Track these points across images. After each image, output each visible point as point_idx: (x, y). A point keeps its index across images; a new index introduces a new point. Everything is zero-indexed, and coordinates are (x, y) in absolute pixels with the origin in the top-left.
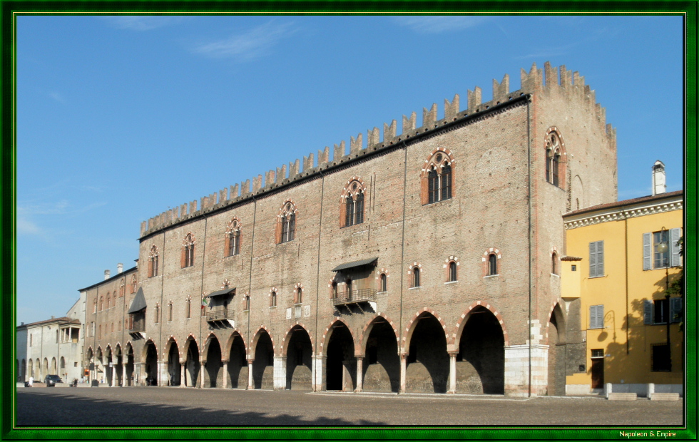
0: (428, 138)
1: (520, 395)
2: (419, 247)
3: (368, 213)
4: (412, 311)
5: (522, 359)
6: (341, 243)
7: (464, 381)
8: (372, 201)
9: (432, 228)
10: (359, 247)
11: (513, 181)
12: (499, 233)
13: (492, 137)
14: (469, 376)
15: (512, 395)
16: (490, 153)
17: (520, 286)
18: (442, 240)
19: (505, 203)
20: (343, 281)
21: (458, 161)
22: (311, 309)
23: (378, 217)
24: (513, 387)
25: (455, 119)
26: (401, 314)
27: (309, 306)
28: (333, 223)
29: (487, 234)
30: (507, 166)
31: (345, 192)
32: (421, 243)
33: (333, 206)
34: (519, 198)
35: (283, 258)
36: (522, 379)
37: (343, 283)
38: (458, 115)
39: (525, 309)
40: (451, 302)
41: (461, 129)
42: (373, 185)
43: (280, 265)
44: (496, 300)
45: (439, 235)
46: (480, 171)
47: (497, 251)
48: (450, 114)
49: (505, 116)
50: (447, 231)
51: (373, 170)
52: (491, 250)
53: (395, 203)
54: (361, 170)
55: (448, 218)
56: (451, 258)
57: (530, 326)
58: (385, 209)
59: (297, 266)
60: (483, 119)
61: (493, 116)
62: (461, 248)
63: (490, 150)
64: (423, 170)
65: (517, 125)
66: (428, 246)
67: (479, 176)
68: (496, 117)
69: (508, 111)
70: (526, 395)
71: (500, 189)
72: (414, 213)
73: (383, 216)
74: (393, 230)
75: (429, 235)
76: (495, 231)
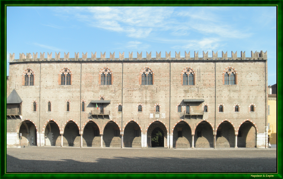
0: (226, 62)
1: (262, 148)
2: (223, 98)
3: (197, 82)
4: (220, 120)
5: (263, 137)
6: (183, 91)
7: (222, 144)
8: (199, 78)
9: (228, 93)
10: (193, 94)
11: (260, 84)
12: (255, 99)
13: (252, 69)
14: (224, 142)
15: (260, 148)
16: (251, 74)
17: (262, 116)
18: (233, 98)
19: (257, 91)
20: (185, 106)
21: (239, 73)
22: (166, 115)
23: (203, 85)
24: (260, 146)
25: (237, 59)
26: (215, 120)
27: (165, 114)
28: (178, 82)
29: (250, 99)
30: (258, 79)
31: (184, 72)
32: (224, 97)
33: (177, 75)
34: (262, 90)
35: (146, 92)
36: (263, 143)
37: (185, 107)
38: (238, 58)
39: (264, 123)
40: (237, 118)
41: (239, 63)
42: (199, 72)
43: (144, 94)
44: (254, 119)
45: (231, 96)
46: (248, 78)
47: (254, 105)
48: (235, 57)
49: (257, 64)
50: (235, 95)
51: (199, 67)
52: (252, 104)
53: (211, 81)
54: (192, 65)
55: (235, 91)
56: (237, 104)
57: (266, 128)
58: (206, 82)
59: (156, 96)
60: (249, 62)
61: (252, 62)
62: (241, 102)
63: (251, 73)
64: (224, 73)
65: (261, 68)
66: (227, 99)
67: (247, 80)
68: (253, 63)
69: (258, 63)
70: (264, 148)
71: (255, 86)
72: (220, 86)
73: (205, 85)
74: (211, 91)
75: (227, 95)
76: (253, 98)
